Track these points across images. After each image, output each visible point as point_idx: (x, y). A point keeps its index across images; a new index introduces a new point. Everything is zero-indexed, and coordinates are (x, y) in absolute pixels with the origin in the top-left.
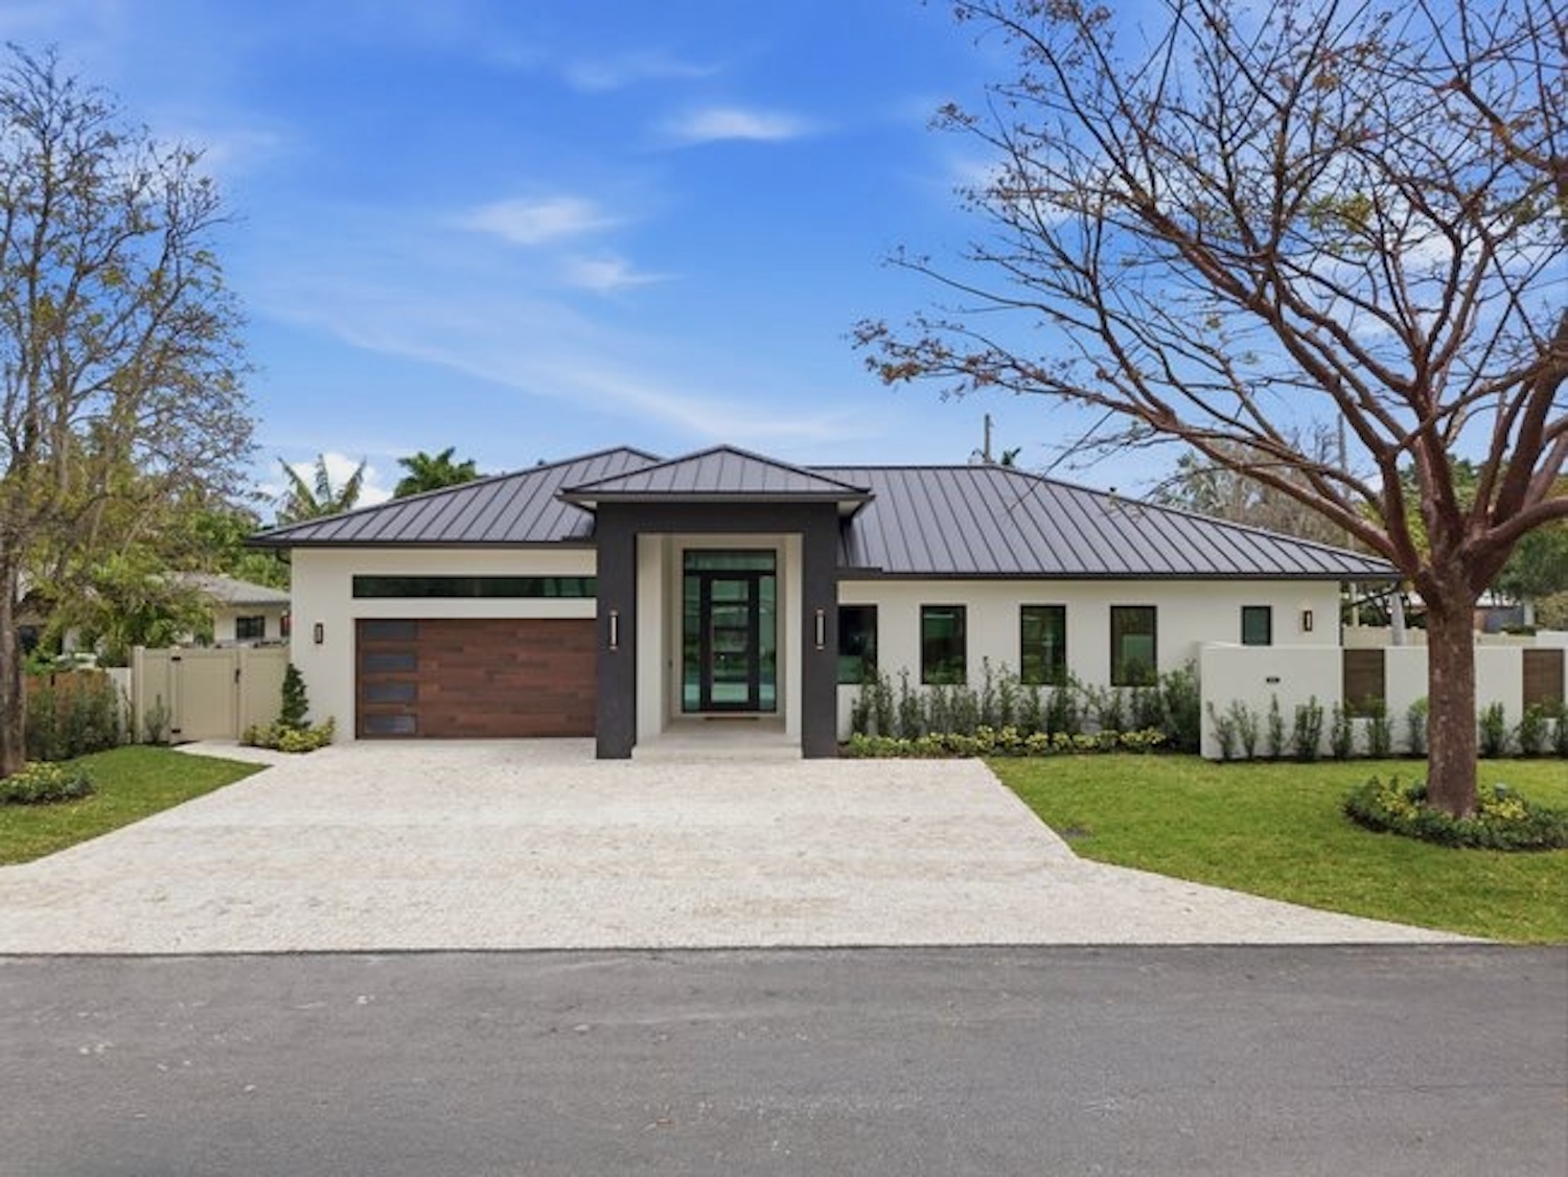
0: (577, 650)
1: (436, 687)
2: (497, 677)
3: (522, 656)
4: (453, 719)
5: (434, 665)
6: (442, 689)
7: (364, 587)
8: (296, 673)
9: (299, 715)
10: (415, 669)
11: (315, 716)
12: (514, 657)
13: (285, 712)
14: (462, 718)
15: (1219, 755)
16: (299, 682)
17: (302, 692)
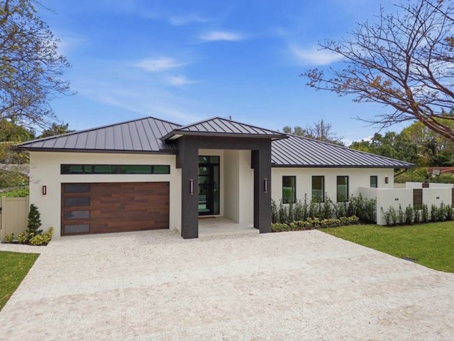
0: (159, 194)
1: (98, 212)
2: (126, 206)
3: (137, 198)
4: (107, 225)
5: (98, 202)
6: (101, 212)
7: (66, 169)
8: (35, 208)
9: (37, 227)
10: (89, 204)
11: (44, 227)
12: (134, 198)
13: (30, 226)
14: (110, 224)
15: (385, 224)
16: (37, 212)
17: (38, 217)
